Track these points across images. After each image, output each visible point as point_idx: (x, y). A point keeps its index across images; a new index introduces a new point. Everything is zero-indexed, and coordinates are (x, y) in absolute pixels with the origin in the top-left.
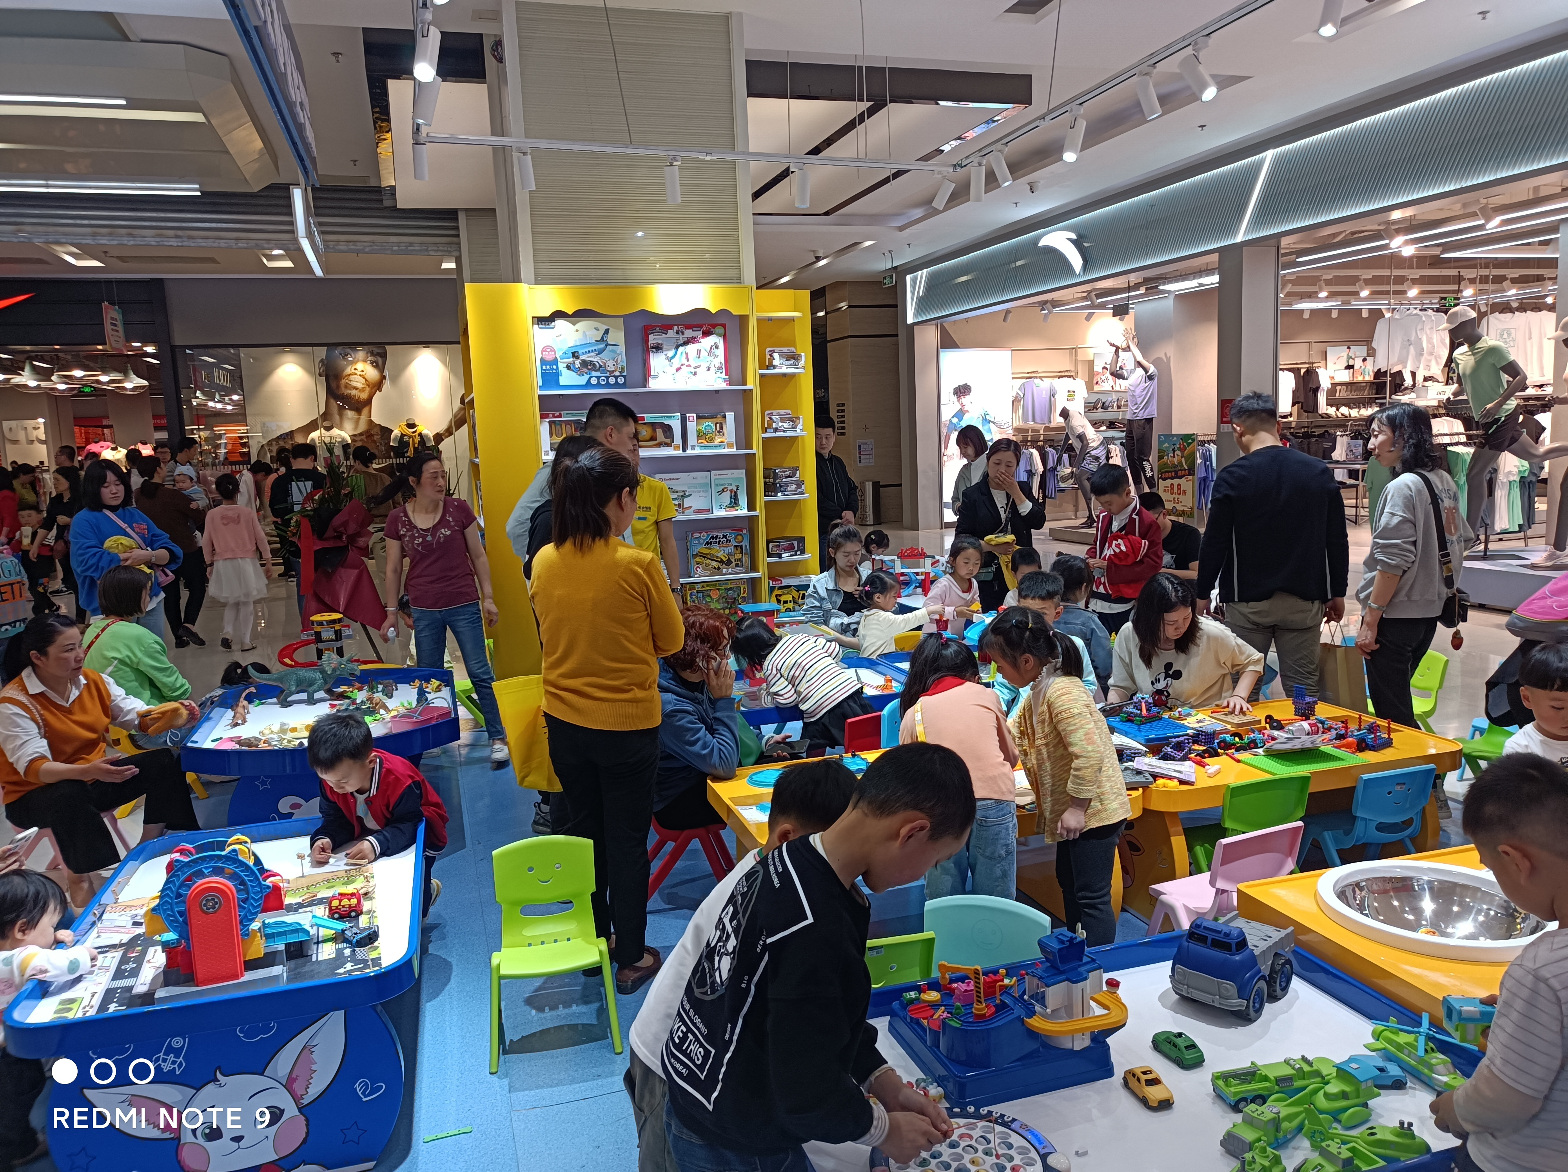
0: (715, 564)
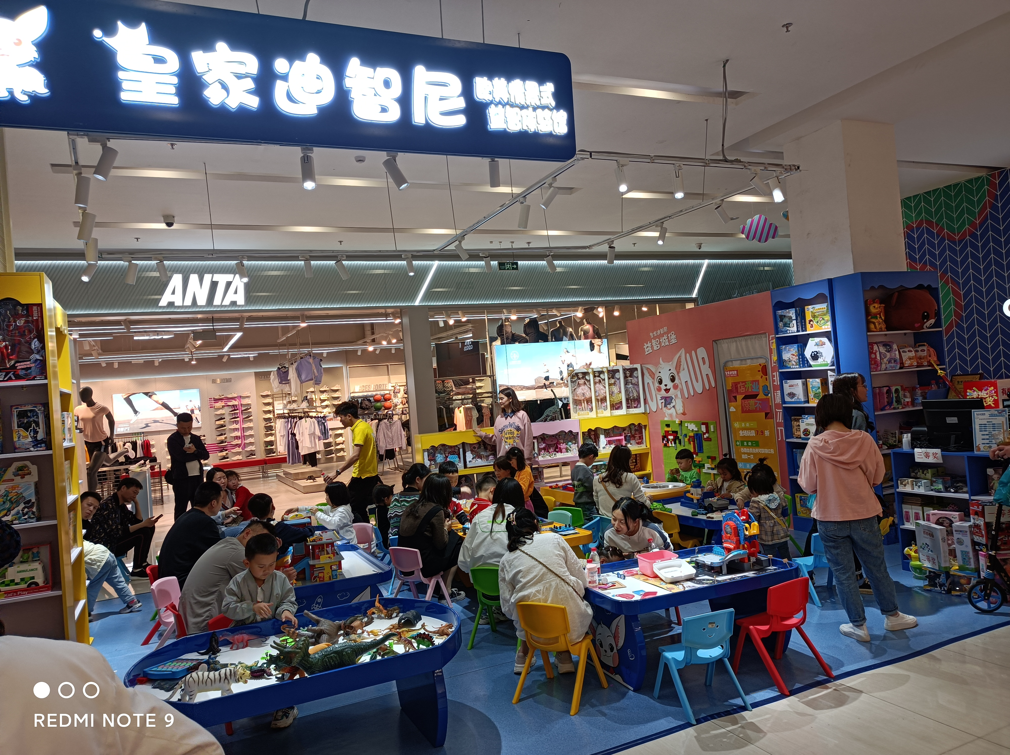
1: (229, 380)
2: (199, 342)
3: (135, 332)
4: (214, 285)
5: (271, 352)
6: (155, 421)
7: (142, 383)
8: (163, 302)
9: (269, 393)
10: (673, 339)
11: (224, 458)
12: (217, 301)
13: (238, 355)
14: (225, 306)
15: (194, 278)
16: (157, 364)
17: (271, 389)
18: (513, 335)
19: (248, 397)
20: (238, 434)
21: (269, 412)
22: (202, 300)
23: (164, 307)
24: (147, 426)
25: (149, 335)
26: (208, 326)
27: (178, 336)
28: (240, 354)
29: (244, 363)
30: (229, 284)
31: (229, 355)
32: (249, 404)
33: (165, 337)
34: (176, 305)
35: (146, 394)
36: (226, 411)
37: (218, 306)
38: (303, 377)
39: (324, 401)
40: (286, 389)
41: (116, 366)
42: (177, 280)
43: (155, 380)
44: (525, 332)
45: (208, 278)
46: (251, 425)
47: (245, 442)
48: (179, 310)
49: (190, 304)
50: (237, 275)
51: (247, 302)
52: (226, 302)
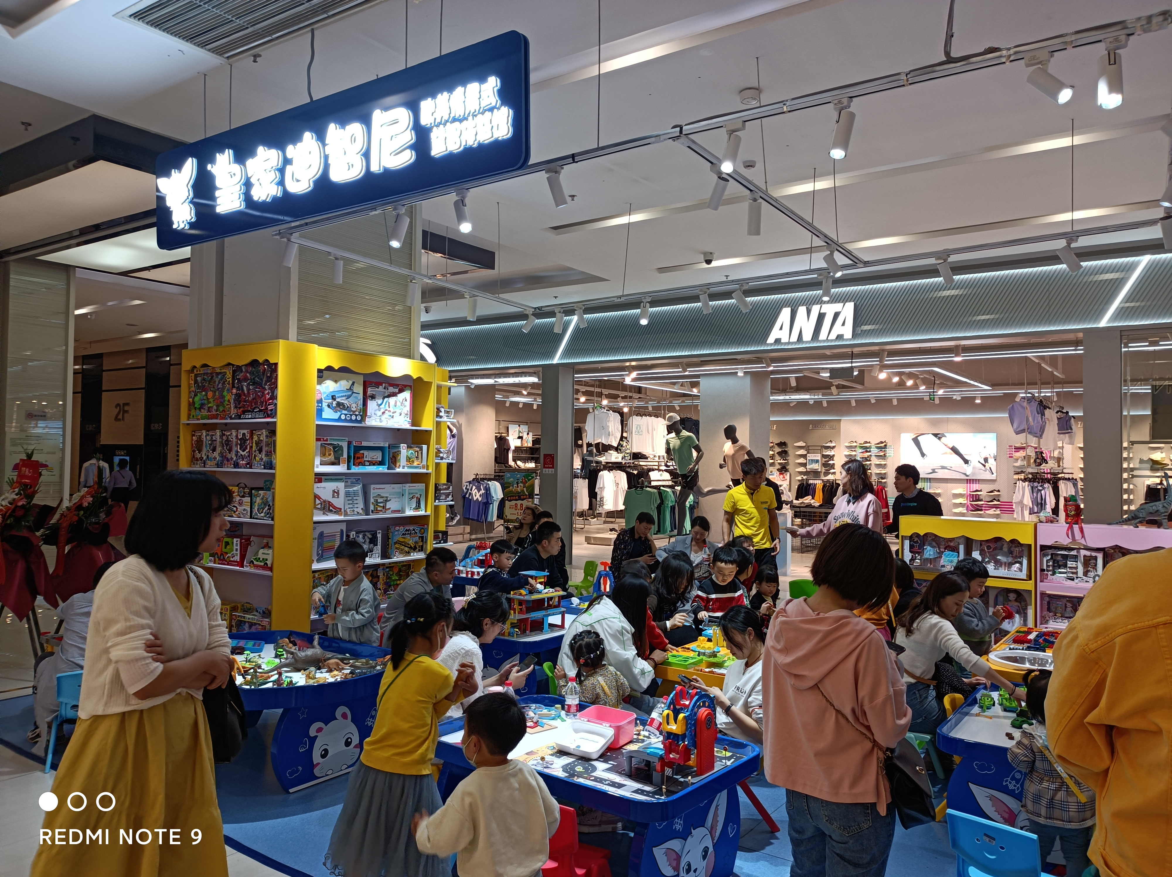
0: (406, 549)
4: (821, 317)
6: (943, 468)
7: (931, 422)
8: (771, 340)
12: (823, 336)
14: (831, 341)
15: (802, 311)
22: (807, 336)
23: (771, 344)
24: (934, 471)
30: (836, 315)
34: (782, 341)
35: (935, 435)
37: (824, 341)
41: (895, 403)
42: (785, 313)
43: (948, 420)
45: (815, 310)
48: (786, 347)
49: (796, 340)
50: (847, 304)
51: (854, 335)
52: (833, 336)
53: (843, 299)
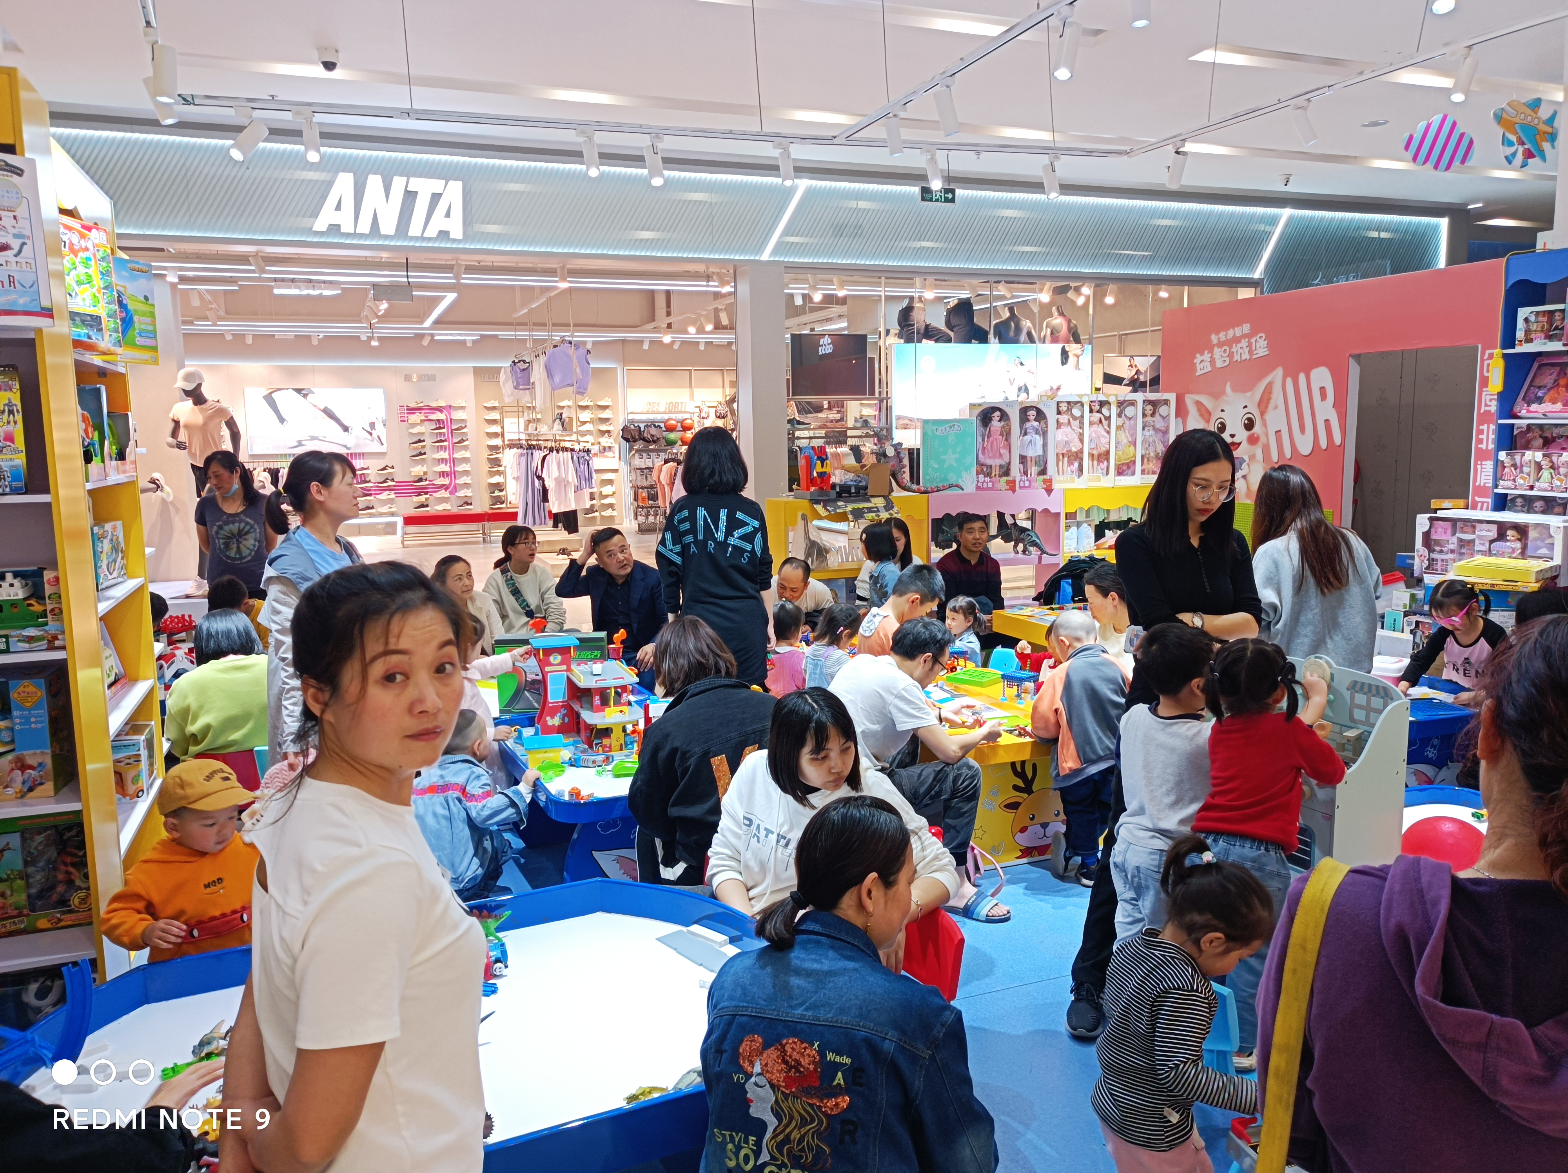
1: (432, 378)
2: (384, 306)
3: (275, 280)
4: (410, 196)
5: (503, 334)
6: (313, 438)
7: (292, 372)
8: (320, 225)
9: (496, 404)
10: (1261, 347)
11: (422, 506)
12: (415, 229)
13: (446, 335)
14: (429, 239)
15: (374, 182)
16: (315, 342)
17: (500, 397)
18: (927, 326)
19: (463, 408)
20: (446, 468)
21: (495, 435)
22: (388, 227)
23: (321, 234)
24: (299, 444)
25: (299, 288)
26: (398, 277)
27: (348, 291)
28: (451, 335)
29: (456, 349)
30: (436, 198)
31: (432, 335)
32: (463, 421)
33: (327, 293)
34: (343, 230)
35: (299, 391)
36: (425, 429)
37: (416, 239)
38: (557, 379)
39: (584, 423)
40: (525, 398)
41: (249, 340)
42: (344, 183)
43: (313, 369)
44: (948, 324)
45: (399, 184)
46: (467, 454)
47: (458, 482)
48: (348, 242)
49: (367, 231)
50: (451, 182)
51: (466, 236)
52: (431, 232)
53: (446, 174)
